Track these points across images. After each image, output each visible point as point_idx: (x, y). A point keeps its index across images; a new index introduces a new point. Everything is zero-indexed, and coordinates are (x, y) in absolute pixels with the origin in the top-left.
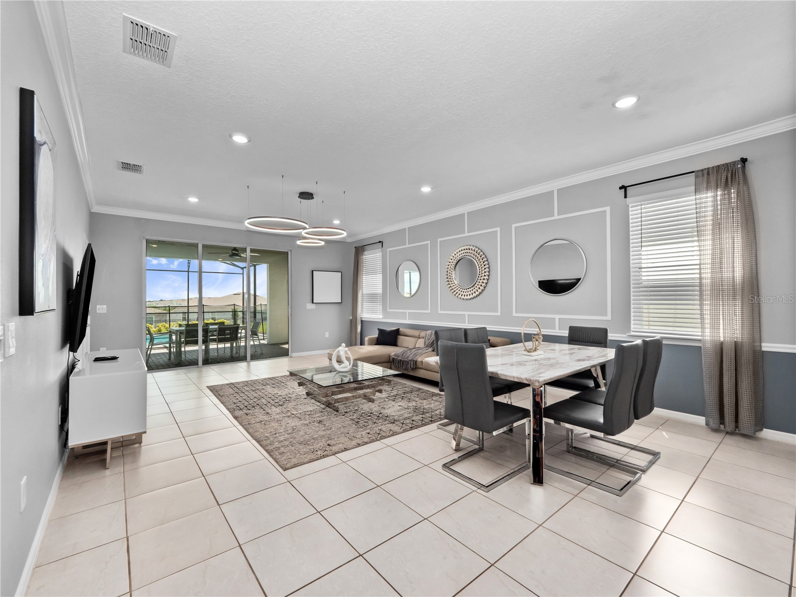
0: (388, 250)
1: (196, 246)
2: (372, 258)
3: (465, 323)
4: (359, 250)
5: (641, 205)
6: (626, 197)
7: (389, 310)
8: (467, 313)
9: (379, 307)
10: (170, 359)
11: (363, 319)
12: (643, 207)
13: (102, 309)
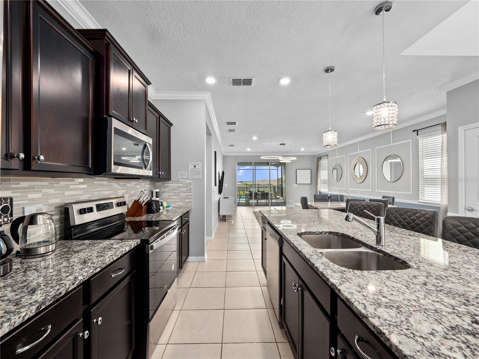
0: (330, 159)
1: (252, 163)
2: (324, 162)
3: (358, 194)
4: (319, 159)
5: (423, 139)
6: (417, 135)
7: (330, 188)
8: (359, 190)
9: (327, 186)
10: (246, 204)
11: (321, 192)
12: (423, 140)
13: (226, 185)
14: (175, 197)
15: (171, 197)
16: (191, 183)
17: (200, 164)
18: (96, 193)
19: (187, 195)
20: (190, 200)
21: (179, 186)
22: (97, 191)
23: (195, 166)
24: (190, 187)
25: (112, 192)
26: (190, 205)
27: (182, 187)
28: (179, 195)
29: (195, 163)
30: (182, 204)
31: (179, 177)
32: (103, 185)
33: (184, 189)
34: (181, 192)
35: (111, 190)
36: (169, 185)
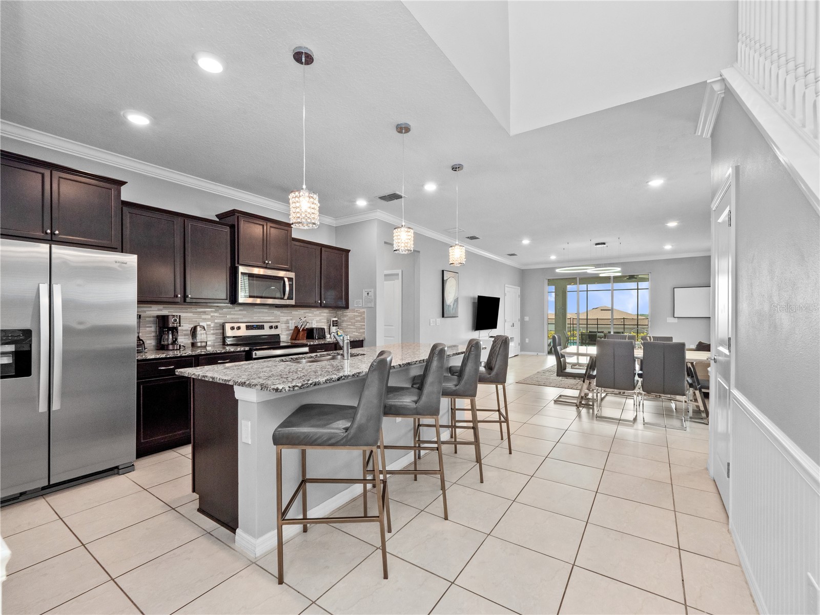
13: (527, 319)
14: (352, 327)
15: (349, 327)
16: (364, 312)
17: (372, 290)
18: (255, 318)
19: (361, 325)
20: (364, 330)
21: (355, 315)
22: (256, 316)
23: (368, 294)
24: (363, 316)
25: (273, 318)
26: (363, 336)
27: (357, 316)
28: (354, 325)
29: (368, 290)
30: (357, 334)
31: (356, 306)
32: (262, 312)
33: (359, 319)
34: (357, 321)
35: (273, 316)
36: (348, 314)
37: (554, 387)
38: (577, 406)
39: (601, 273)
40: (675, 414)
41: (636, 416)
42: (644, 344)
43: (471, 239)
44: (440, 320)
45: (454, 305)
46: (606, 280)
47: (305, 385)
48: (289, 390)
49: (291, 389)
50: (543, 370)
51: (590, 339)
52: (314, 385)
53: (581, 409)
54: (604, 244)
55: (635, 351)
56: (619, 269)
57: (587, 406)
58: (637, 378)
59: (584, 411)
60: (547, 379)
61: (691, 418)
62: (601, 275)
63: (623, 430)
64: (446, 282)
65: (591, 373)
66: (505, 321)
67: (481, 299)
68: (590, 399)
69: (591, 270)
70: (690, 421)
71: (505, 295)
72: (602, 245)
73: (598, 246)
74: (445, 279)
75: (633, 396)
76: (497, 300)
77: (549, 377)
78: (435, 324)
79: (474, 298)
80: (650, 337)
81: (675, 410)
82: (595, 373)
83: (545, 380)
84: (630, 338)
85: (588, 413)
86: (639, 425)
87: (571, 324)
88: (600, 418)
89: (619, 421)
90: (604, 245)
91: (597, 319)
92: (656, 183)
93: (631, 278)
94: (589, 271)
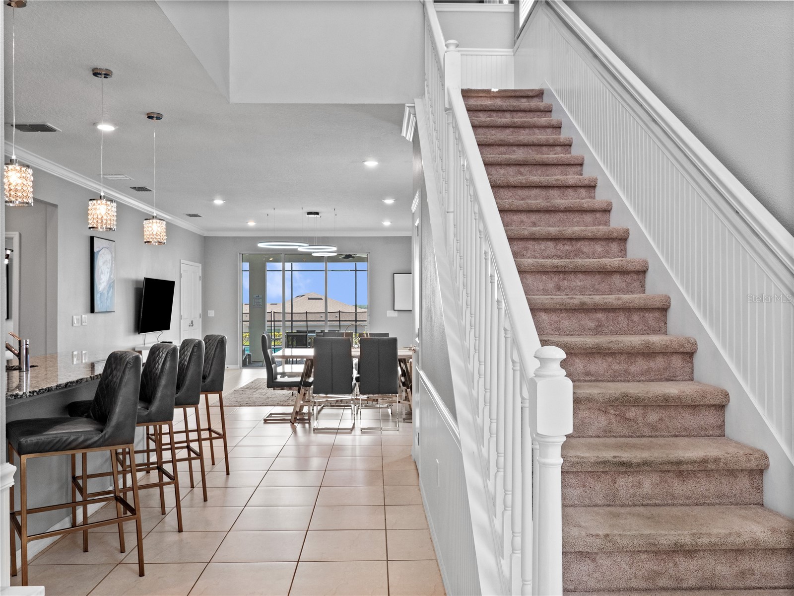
13: (211, 313)
37: (260, 406)
38: (291, 422)
39: (314, 253)
40: (391, 418)
41: (354, 423)
42: (360, 342)
43: (138, 190)
44: (87, 317)
45: (108, 292)
46: (320, 259)
47: (41, 391)
48: (30, 396)
49: (31, 394)
50: (241, 388)
51: (297, 340)
52: (48, 391)
53: (295, 424)
54: (317, 213)
55: (352, 350)
56: (335, 249)
57: (302, 421)
58: (354, 381)
59: (299, 426)
60: (249, 398)
61: (404, 419)
62: (313, 255)
63: (341, 439)
64: (97, 256)
65: (307, 380)
66: (181, 317)
67: (150, 283)
68: (305, 413)
69: (303, 248)
70: (403, 422)
71: (181, 276)
72: (316, 216)
73: (310, 216)
74: (96, 250)
75: (351, 406)
76: (172, 284)
77: (250, 396)
78: (80, 324)
79: (137, 282)
80: (367, 334)
81: (391, 415)
82: (311, 379)
83: (248, 399)
84: (347, 334)
85: (304, 427)
86: (357, 431)
87: (271, 321)
88: (316, 431)
89: (337, 431)
90: (318, 216)
91: (307, 313)
92: (371, 164)
93: (348, 257)
94: (300, 249)
